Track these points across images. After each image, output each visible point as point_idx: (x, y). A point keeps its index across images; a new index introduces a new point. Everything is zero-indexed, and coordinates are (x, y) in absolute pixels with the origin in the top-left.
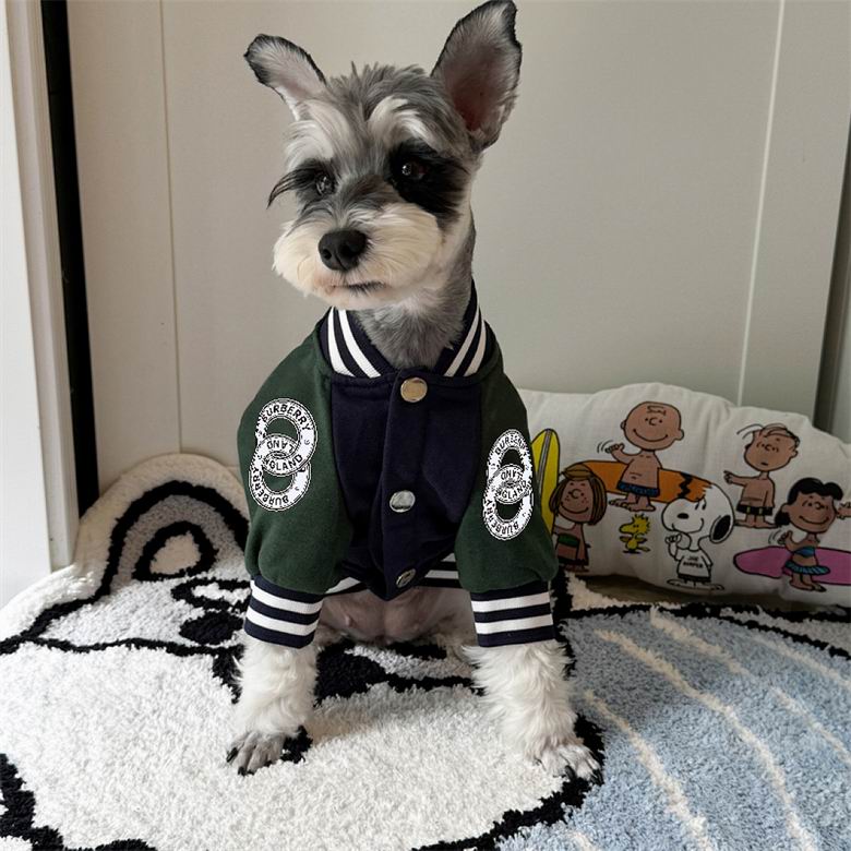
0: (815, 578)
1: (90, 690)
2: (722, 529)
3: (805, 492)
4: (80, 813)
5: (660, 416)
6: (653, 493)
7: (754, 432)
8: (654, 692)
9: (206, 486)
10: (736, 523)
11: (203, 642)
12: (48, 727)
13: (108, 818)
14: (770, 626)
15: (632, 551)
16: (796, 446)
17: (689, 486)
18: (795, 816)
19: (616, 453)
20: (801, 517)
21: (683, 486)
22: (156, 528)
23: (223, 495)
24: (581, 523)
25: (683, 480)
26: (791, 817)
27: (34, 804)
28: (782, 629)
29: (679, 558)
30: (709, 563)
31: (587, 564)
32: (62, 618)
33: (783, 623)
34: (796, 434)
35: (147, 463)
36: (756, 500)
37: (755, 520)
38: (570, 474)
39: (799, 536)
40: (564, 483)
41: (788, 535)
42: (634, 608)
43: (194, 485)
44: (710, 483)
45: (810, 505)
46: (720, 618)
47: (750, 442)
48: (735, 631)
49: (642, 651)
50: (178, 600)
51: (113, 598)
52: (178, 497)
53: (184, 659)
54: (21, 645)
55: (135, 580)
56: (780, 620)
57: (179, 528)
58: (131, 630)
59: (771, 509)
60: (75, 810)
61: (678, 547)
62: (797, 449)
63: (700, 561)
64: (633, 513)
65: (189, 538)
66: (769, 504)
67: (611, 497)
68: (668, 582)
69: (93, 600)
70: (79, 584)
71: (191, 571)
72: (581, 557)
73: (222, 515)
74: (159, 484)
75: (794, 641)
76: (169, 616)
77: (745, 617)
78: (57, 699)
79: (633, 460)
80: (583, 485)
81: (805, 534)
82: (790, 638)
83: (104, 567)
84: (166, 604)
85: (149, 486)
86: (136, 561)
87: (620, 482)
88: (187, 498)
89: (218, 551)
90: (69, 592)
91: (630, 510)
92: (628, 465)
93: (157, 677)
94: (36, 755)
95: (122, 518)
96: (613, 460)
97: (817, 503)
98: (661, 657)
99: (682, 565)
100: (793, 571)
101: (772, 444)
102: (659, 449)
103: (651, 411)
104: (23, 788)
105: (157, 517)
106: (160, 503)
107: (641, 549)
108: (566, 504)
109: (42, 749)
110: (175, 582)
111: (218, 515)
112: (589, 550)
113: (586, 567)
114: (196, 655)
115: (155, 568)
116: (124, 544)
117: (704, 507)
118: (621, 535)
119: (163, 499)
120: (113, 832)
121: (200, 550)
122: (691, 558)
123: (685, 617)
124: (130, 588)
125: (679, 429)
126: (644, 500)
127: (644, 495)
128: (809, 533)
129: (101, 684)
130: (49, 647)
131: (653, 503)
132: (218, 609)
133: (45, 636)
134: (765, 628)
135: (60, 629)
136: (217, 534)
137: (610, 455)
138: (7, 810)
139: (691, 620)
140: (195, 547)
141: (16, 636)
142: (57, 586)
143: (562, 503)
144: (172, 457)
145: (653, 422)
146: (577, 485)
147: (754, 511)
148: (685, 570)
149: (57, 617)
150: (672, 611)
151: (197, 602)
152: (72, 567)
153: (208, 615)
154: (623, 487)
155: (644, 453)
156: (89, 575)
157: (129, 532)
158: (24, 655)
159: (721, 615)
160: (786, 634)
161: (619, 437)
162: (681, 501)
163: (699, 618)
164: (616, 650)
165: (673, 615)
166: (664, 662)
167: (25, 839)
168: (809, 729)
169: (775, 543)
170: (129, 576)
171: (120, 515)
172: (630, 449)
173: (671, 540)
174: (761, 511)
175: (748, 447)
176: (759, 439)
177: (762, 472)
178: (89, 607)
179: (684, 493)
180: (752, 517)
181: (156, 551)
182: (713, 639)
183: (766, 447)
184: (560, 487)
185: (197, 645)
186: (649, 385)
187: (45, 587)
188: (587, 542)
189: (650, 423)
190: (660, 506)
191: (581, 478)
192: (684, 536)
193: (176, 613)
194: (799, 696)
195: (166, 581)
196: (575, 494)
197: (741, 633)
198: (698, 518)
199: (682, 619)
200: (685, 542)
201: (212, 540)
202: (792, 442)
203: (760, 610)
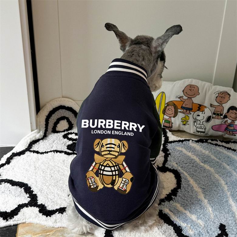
0: (233, 132)
1: (46, 165)
2: (209, 119)
3: (232, 110)
4: (49, 200)
5: (193, 88)
6: (190, 110)
7: (218, 93)
8: (192, 164)
9: (70, 107)
10: (213, 118)
11: (73, 151)
12: (37, 175)
13: (57, 201)
14: (221, 145)
15: (184, 125)
16: (230, 97)
17: (200, 108)
18: (231, 199)
19: (181, 98)
20: (230, 116)
21: (199, 107)
22: (57, 118)
23: (74, 109)
24: (171, 117)
25: (199, 106)
26: (230, 199)
27: (37, 197)
28: (224, 146)
29: (197, 126)
30: (205, 128)
31: (172, 127)
32: (35, 144)
33: (224, 144)
34: (230, 94)
35: (53, 100)
36: (219, 112)
37: (218, 117)
38: (168, 104)
39: (229, 121)
40: (167, 106)
41: (227, 121)
42: (185, 140)
43: (66, 107)
44: (206, 107)
45: (233, 113)
46: (208, 143)
47: (217, 96)
48: (212, 147)
49: (188, 153)
50: (65, 138)
51: (47, 138)
52: (62, 110)
53: (69, 156)
54: (26, 152)
55: (52, 133)
56: (223, 143)
57: (63, 118)
58: (54, 147)
59: (222, 114)
60: (48, 199)
61: (197, 124)
62: (230, 98)
63: (203, 128)
64: (185, 115)
65: (66, 121)
66: (222, 113)
67: (179, 110)
68: (194, 132)
69: (42, 139)
70: (39, 135)
71: (67, 130)
72: (170, 126)
73: (74, 114)
74: (57, 106)
75: (227, 149)
76: (63, 143)
77: (214, 142)
78: (38, 167)
79: (185, 101)
80: (172, 107)
81: (231, 121)
82: (226, 149)
83: (44, 130)
84: (62, 140)
85: (54, 107)
86: (52, 127)
87: (182, 106)
88: (65, 110)
89: (73, 124)
90: (36, 137)
91: (184, 114)
92: (184, 102)
93: (63, 161)
94: (35, 184)
95: (48, 116)
96: (180, 100)
97: (235, 113)
98: (193, 154)
99: (198, 128)
100: (227, 130)
101: (223, 96)
102: (193, 98)
103: (190, 87)
104: (34, 193)
105: (57, 115)
106: (57, 111)
107: (187, 124)
108: (167, 112)
109: (37, 182)
110: (63, 134)
111: (73, 114)
112: (173, 124)
113: (171, 128)
114: (72, 155)
115: (57, 129)
116: (49, 123)
117: (204, 113)
118: (182, 120)
119: (58, 110)
120: (59, 205)
121: (69, 124)
122: (200, 127)
123: (199, 142)
124: (52, 135)
125: (198, 92)
126: (188, 111)
127: (188, 110)
128: (232, 121)
129: (49, 163)
130: (33, 153)
131: (191, 112)
132: (76, 141)
133: (32, 150)
134: (220, 146)
135: (35, 147)
136: (73, 120)
137: (179, 99)
138: (30, 199)
139: (200, 143)
140: (67, 123)
141: (24, 150)
142: (33, 135)
143: (166, 112)
144: (60, 99)
145: (191, 90)
146: (170, 107)
147: (218, 115)
148: (198, 130)
149: (34, 144)
150: (195, 141)
151: (70, 139)
152: (37, 130)
153: (74, 143)
154: (182, 108)
155: (189, 99)
156: (41, 132)
157: (50, 120)
158: (27, 155)
159: (208, 142)
160: (225, 147)
161: (182, 94)
162: (198, 112)
163: (202, 143)
164: (181, 153)
165: (195, 142)
166: (194, 156)
167: (37, 207)
168: (233, 174)
169: (223, 123)
170: (51, 132)
171: (47, 115)
172: (185, 98)
173: (195, 122)
174: (219, 115)
175: (217, 97)
176: (220, 95)
177: (220, 104)
178: (42, 141)
179: (199, 109)
180: (217, 116)
181: (57, 125)
182: (206, 149)
183: (222, 97)
184: (165, 108)
185: (72, 152)
186: (190, 80)
187: (30, 136)
188: (172, 122)
189: (190, 90)
190: (192, 113)
191: (171, 105)
192: (199, 121)
193: (65, 142)
194: (230, 165)
195: (61, 133)
196: (170, 109)
197: (213, 147)
198: (203, 116)
199: (198, 143)
200: (199, 122)
201: (72, 121)
202: (229, 96)
203: (218, 141)
